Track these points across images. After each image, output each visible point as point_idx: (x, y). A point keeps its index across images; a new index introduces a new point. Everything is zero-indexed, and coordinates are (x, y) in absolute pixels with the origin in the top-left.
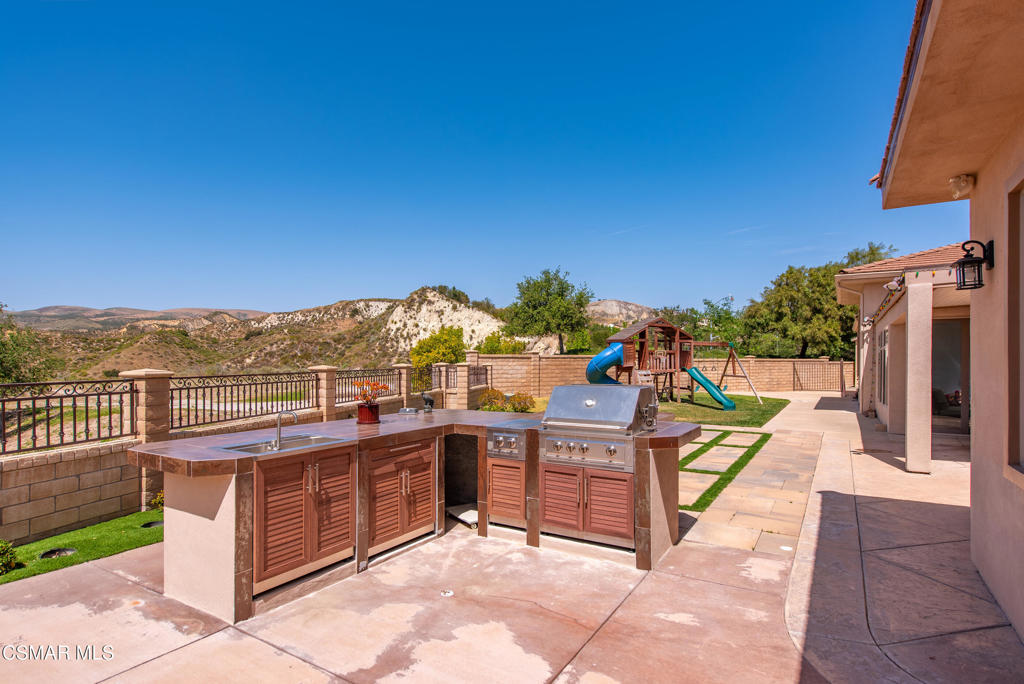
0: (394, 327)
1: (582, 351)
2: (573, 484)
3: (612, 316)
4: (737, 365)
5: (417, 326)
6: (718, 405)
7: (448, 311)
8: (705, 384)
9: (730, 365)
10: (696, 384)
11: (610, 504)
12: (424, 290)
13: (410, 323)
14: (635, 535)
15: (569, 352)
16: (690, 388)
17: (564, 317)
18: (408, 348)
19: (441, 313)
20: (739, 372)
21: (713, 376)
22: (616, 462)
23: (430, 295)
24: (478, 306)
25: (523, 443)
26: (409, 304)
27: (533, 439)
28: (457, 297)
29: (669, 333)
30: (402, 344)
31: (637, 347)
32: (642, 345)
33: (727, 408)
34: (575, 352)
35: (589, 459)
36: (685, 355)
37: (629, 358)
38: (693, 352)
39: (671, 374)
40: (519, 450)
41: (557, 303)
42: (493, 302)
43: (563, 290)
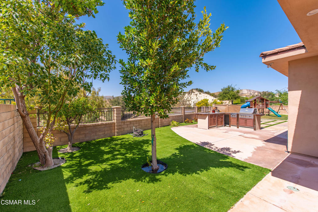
0: (185, 98)
1: (238, 104)
2: (244, 120)
3: (245, 94)
4: (283, 107)
5: (191, 98)
6: (277, 116)
7: (198, 94)
8: (273, 111)
9: (281, 107)
10: (270, 111)
11: (250, 123)
12: (192, 90)
13: (189, 97)
14: (254, 126)
15: (234, 104)
16: (269, 112)
17: (233, 96)
18: (189, 103)
19: (197, 95)
20: (283, 109)
21: (276, 110)
22: (251, 117)
23: (194, 91)
24: (206, 93)
25: (236, 115)
26: (189, 93)
27: (238, 115)
28: (201, 91)
29: (262, 100)
30: (187, 102)
31: (254, 103)
32: (255, 102)
33: (278, 117)
34: (236, 104)
35: (246, 117)
36: (267, 105)
37: (251, 105)
38: (269, 104)
39: (263, 109)
40: (236, 116)
41: (231, 93)
42: (210, 92)
43: (233, 89)
